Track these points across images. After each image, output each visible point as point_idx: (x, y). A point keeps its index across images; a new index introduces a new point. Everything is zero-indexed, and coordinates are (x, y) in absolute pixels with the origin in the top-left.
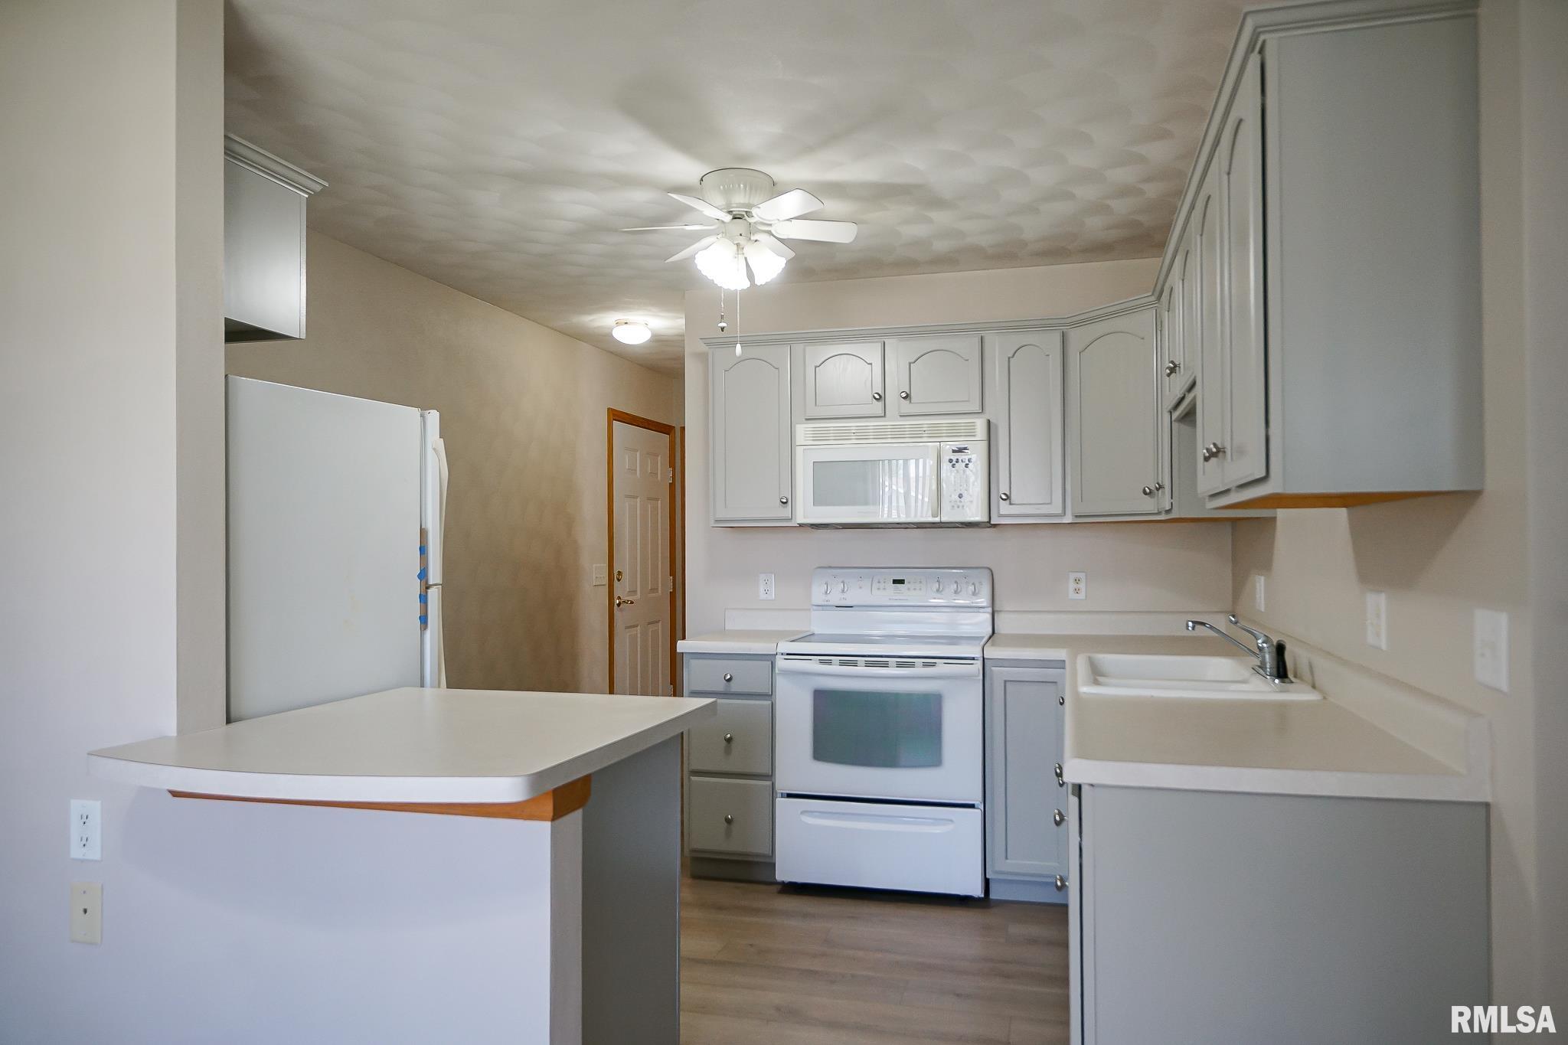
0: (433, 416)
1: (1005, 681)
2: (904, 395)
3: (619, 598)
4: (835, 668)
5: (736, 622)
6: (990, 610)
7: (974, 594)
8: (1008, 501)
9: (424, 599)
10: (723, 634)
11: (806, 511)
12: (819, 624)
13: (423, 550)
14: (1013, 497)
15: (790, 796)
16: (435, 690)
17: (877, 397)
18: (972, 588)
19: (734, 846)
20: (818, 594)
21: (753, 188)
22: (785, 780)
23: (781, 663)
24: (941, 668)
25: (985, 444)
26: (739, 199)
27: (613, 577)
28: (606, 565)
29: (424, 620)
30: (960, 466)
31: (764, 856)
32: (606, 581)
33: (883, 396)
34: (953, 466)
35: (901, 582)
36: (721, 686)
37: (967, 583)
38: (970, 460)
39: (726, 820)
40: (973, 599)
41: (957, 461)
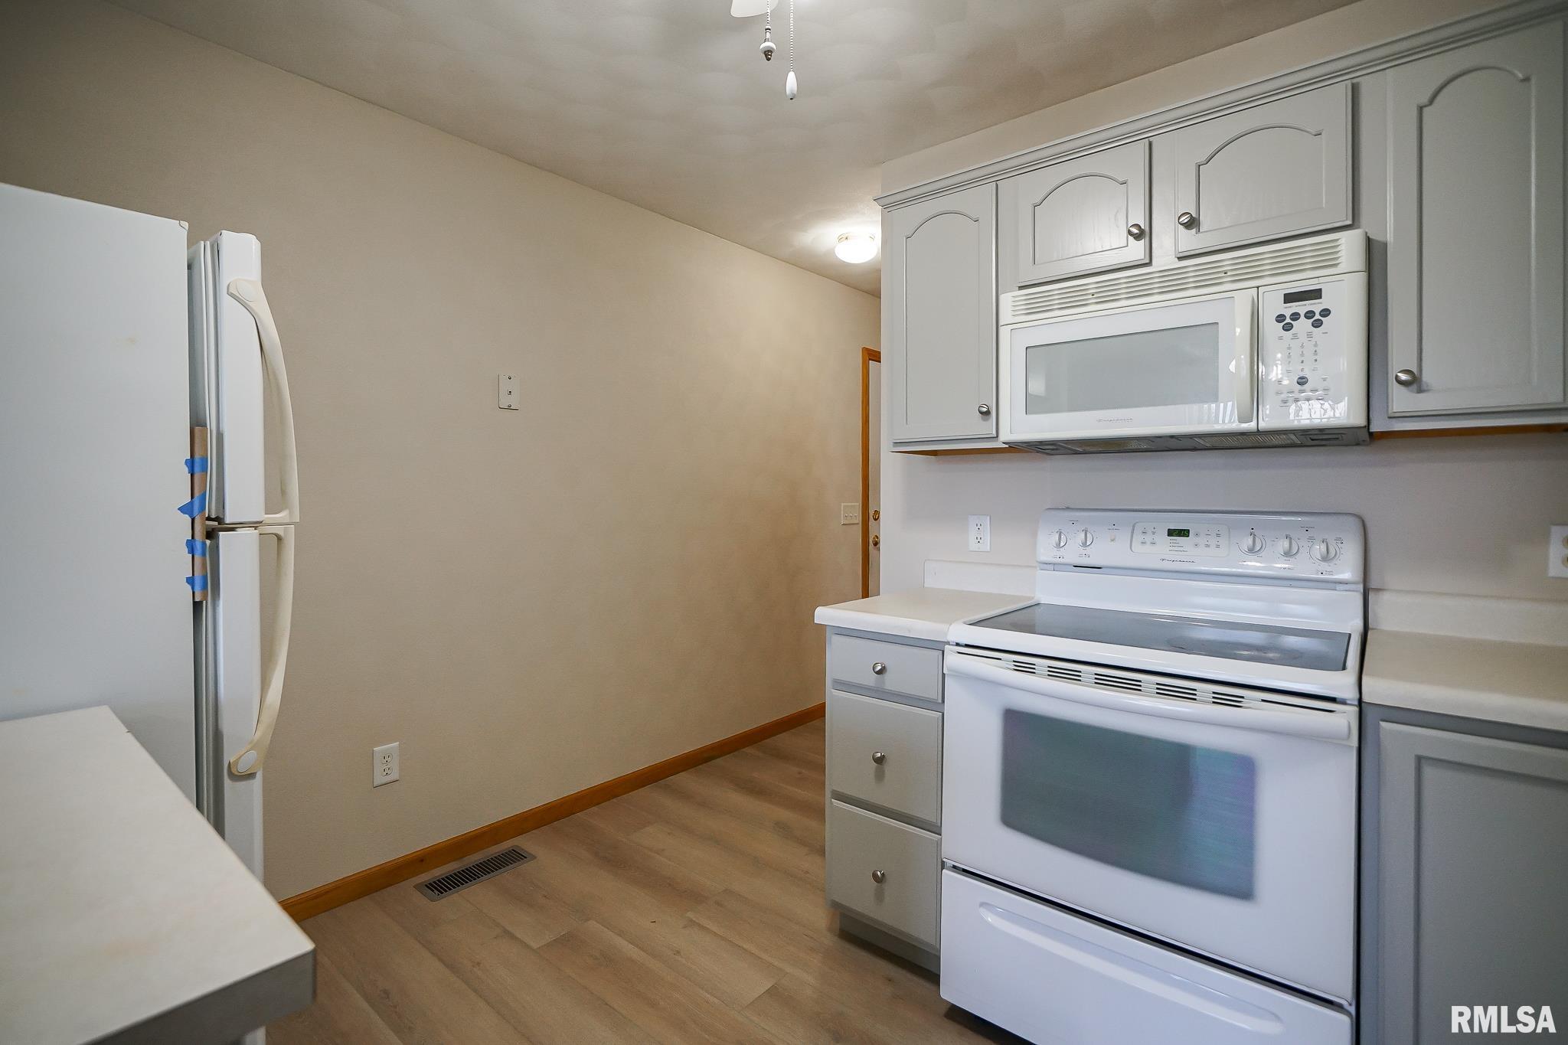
1: (1420, 760)
2: (1185, 219)
4: (1042, 680)
5: (938, 578)
6: (1361, 587)
7: (1326, 558)
8: (1415, 387)
11: (1015, 426)
14: (1426, 377)
17: (1135, 231)
18: (1319, 549)
19: (884, 915)
20: (1046, 547)
22: (953, 846)
23: (951, 657)
25: (1361, 279)
27: (868, 516)
28: (858, 504)
30: (1303, 325)
31: (930, 946)
32: (859, 519)
33: (1147, 229)
34: (1288, 328)
35: (1184, 533)
36: (870, 680)
37: (1311, 538)
38: (1326, 313)
39: (875, 876)
40: (1324, 566)
41: (1295, 316)
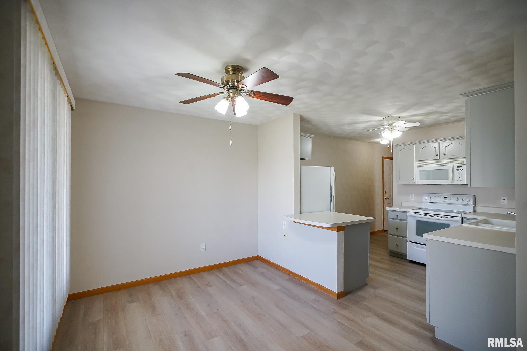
0: (333, 168)
2: (444, 154)
3: (386, 197)
4: (422, 216)
5: (404, 204)
6: (473, 205)
9: (331, 197)
10: (401, 207)
11: (418, 181)
12: (424, 206)
13: (331, 189)
15: (411, 242)
16: (333, 212)
19: (398, 250)
20: (424, 199)
21: (394, 119)
22: (409, 239)
23: (408, 214)
24: (449, 218)
26: (390, 122)
27: (384, 193)
28: (382, 190)
29: (331, 201)
30: (460, 170)
31: (405, 254)
32: (382, 193)
33: (438, 155)
34: (458, 171)
35: (447, 197)
36: (396, 217)
37: (466, 199)
38: (463, 169)
39: (397, 245)
40: (468, 202)
41: (459, 169)
